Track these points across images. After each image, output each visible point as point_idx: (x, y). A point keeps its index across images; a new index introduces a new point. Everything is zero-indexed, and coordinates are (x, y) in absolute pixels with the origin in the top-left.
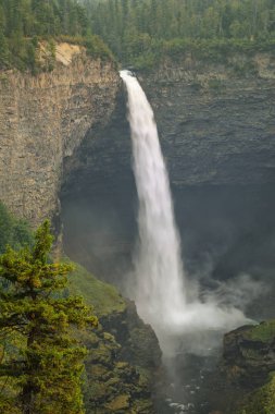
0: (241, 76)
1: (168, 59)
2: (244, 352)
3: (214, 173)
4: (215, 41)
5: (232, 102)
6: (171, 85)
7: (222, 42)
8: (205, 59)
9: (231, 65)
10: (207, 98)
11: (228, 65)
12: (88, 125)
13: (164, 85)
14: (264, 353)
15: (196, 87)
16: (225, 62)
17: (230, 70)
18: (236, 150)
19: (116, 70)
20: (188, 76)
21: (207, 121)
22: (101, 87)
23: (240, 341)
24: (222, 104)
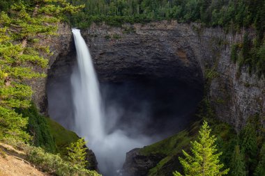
0: (128, 33)
1: (94, 24)
2: (137, 161)
3: (114, 77)
4: (116, 17)
5: (124, 45)
6: (96, 36)
7: (119, 17)
8: (112, 25)
9: (124, 28)
10: (112, 43)
11: (122, 28)
12: (57, 54)
13: (92, 36)
14: (146, 161)
15: (107, 37)
16: (121, 27)
17: (123, 30)
18: (125, 66)
19: (70, 28)
20: (104, 32)
21: (113, 53)
22: (64, 36)
23: (135, 156)
24: (119, 45)
